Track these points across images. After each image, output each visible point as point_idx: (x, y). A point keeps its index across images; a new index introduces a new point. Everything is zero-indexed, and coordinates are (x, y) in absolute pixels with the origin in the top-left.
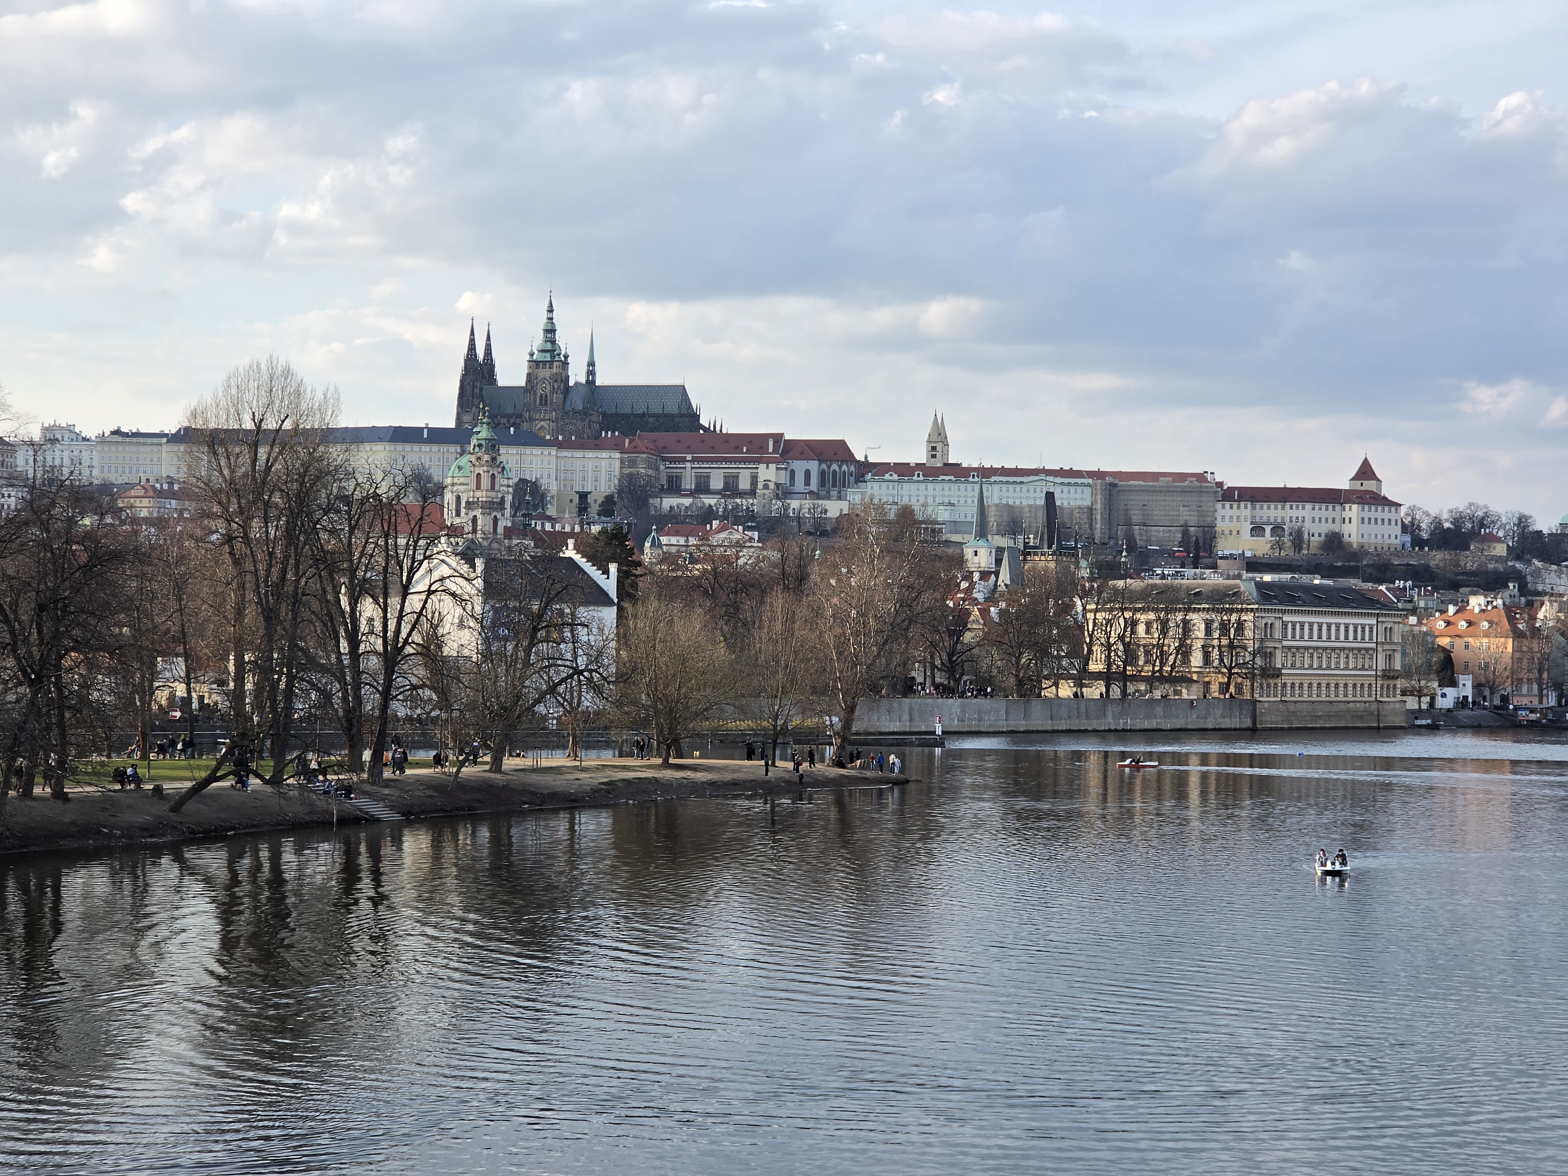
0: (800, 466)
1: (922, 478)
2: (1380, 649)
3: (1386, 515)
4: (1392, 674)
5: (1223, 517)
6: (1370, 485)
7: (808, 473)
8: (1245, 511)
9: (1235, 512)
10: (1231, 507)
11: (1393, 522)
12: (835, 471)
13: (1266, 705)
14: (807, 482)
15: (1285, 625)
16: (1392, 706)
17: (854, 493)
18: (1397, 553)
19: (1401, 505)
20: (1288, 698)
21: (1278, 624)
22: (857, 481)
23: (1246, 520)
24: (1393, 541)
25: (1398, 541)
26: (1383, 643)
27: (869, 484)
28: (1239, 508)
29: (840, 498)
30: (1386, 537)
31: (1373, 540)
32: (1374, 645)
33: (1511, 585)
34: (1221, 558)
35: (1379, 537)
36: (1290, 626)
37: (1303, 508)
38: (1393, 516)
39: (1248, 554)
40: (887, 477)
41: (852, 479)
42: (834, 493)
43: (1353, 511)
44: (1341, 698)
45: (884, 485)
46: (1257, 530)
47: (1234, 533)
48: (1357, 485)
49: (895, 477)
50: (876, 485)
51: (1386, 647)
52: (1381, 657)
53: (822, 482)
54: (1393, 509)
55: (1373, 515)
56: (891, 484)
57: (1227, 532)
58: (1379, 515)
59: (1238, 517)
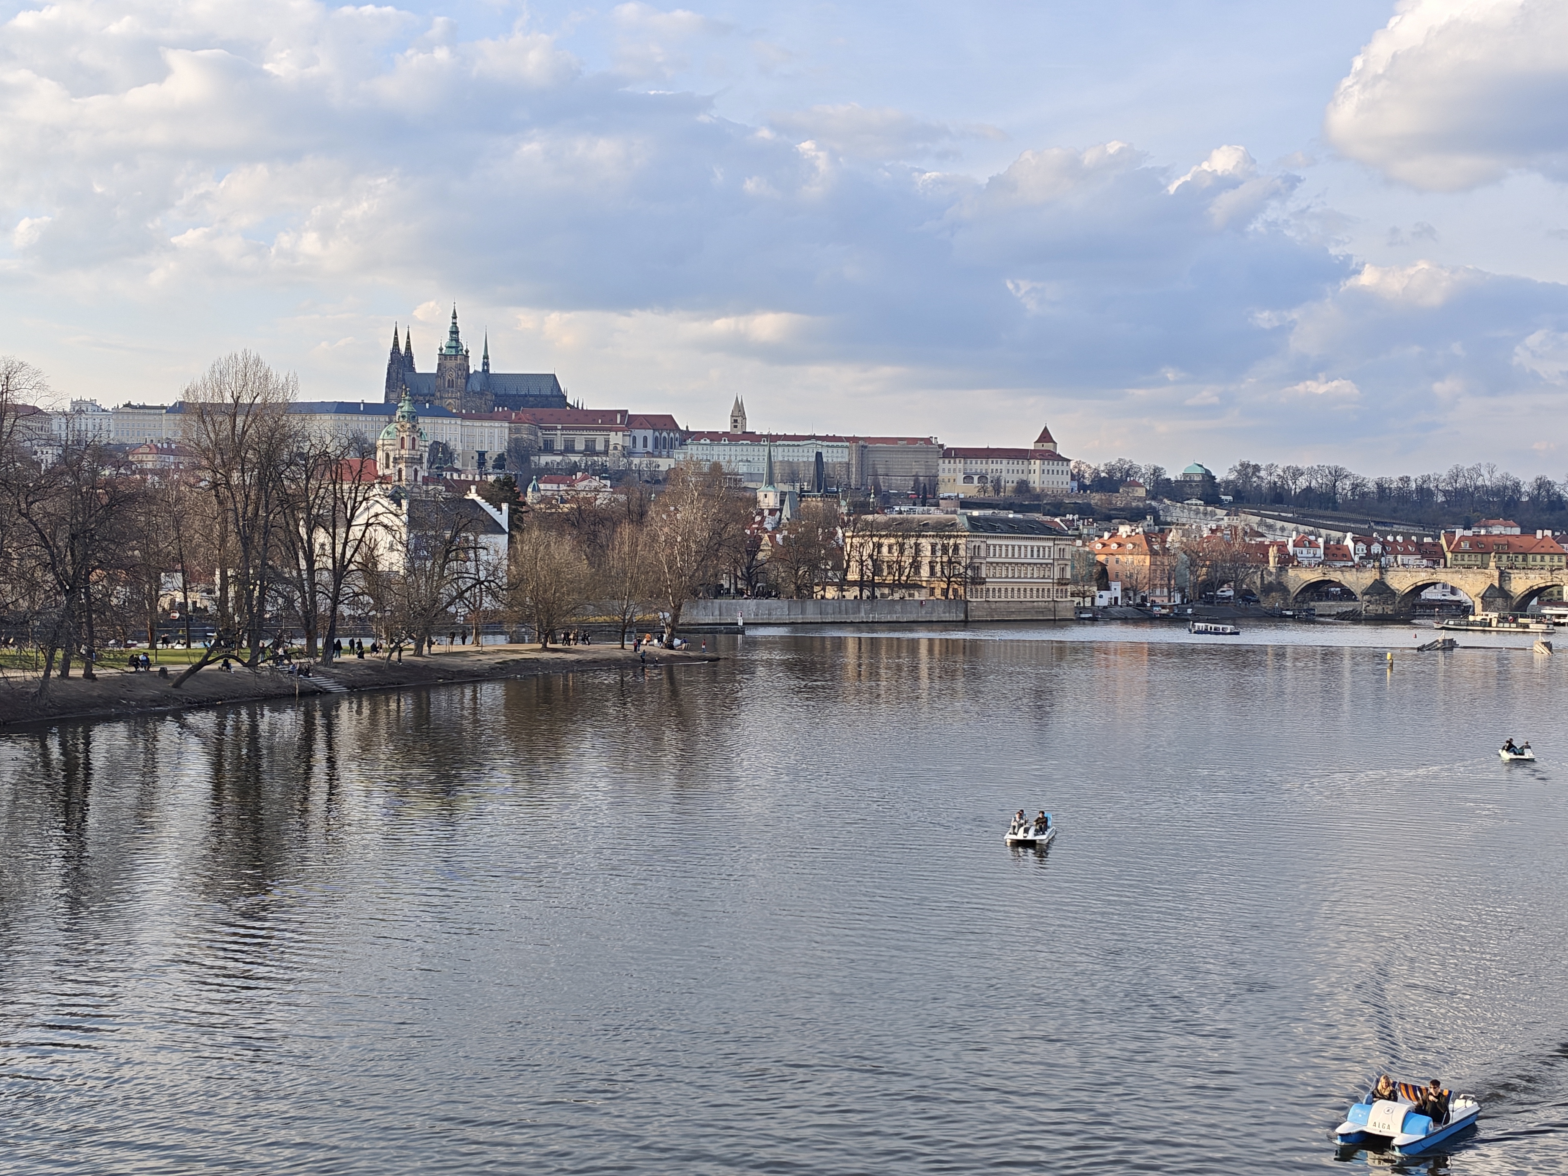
0: (640, 434)
1: (727, 442)
2: (1056, 564)
3: (1060, 468)
4: (1064, 582)
5: (944, 469)
6: (1048, 446)
7: (645, 439)
8: (959, 465)
9: (952, 466)
10: (949, 462)
11: (1065, 473)
12: (665, 437)
13: (975, 604)
14: (645, 446)
15: (988, 546)
16: (1064, 604)
17: (679, 453)
18: (1068, 496)
19: (1070, 461)
20: (991, 599)
21: (983, 546)
22: (681, 445)
23: (960, 472)
24: (1065, 486)
25: (1068, 486)
26: (1058, 560)
27: (689, 447)
28: (955, 463)
29: (668, 457)
30: (1060, 483)
31: (1051, 486)
32: (1051, 561)
33: (1148, 517)
34: (942, 499)
35: (1055, 483)
36: (992, 547)
37: (1001, 463)
38: (1065, 468)
39: (962, 496)
40: (702, 441)
41: (677, 443)
42: (664, 453)
43: (1036, 465)
44: (1028, 599)
45: (700, 447)
46: (968, 478)
47: (952, 481)
48: (1039, 446)
49: (708, 441)
50: (694, 447)
51: (1060, 562)
52: (1057, 569)
53: (656, 446)
54: (1065, 463)
55: (1051, 467)
56: (705, 447)
57: (946, 480)
58: (1055, 468)
59: (954, 470)
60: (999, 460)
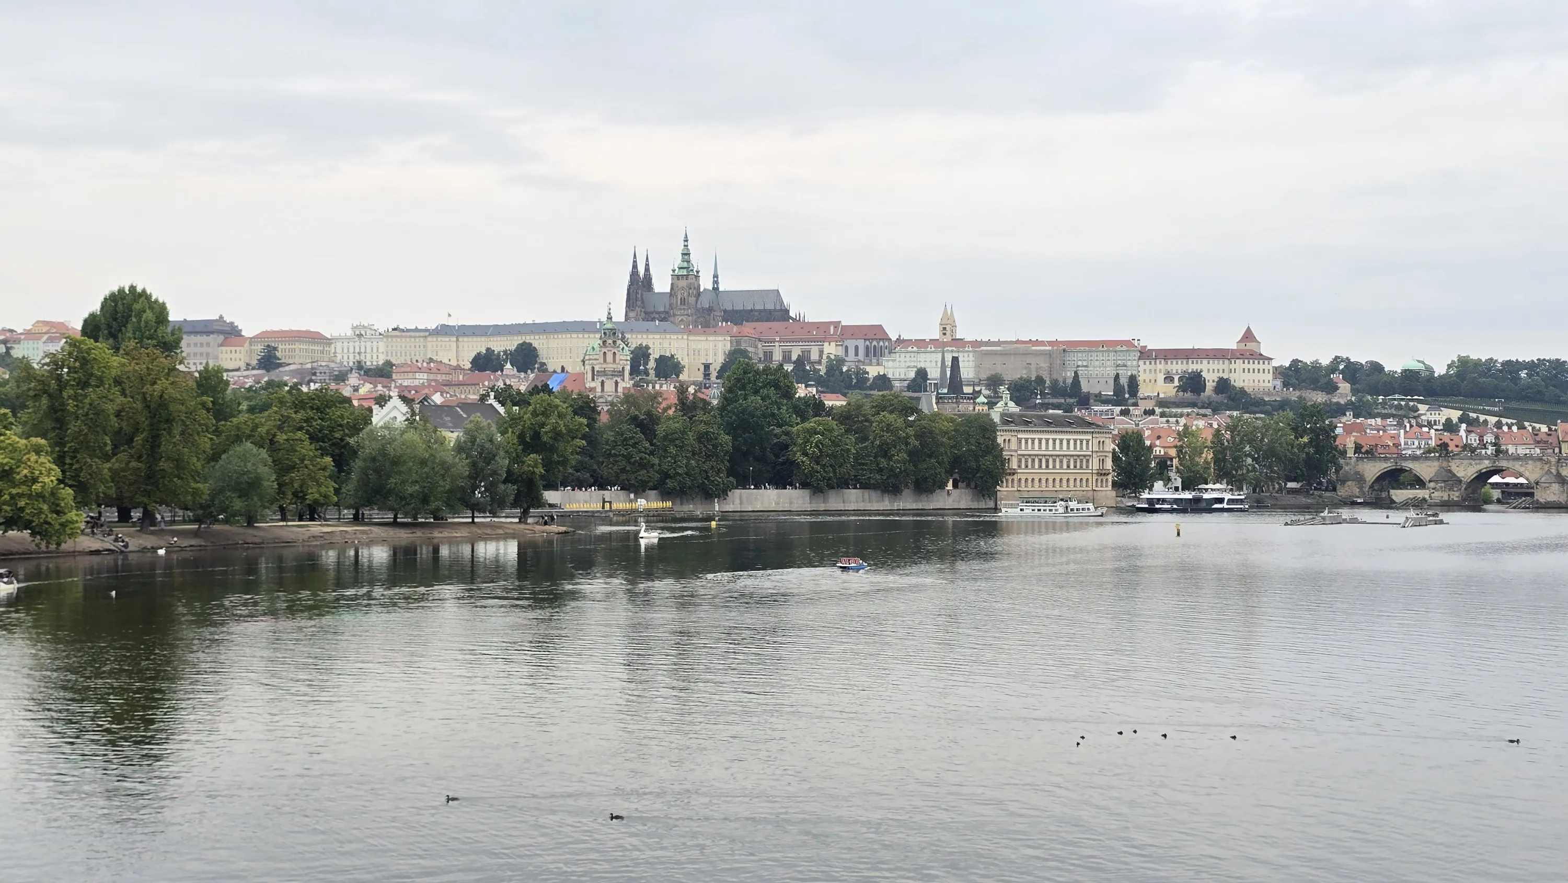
0: (851, 344)
1: (933, 349)
2: (1094, 455)
3: (1261, 367)
4: (1104, 472)
5: (1145, 370)
6: (1251, 346)
7: (857, 348)
8: (1161, 366)
9: (1153, 367)
10: (1150, 363)
11: (1266, 371)
12: (875, 346)
13: (1005, 493)
14: (857, 354)
15: (1020, 440)
16: (1104, 493)
17: (888, 361)
18: (1269, 393)
19: (1272, 359)
20: (1023, 488)
21: (1014, 440)
22: (890, 353)
23: (1160, 372)
24: (1267, 384)
25: (1270, 385)
26: (1097, 452)
27: (898, 354)
28: (1155, 364)
29: (878, 364)
30: (1261, 381)
31: (1251, 384)
32: (1090, 453)
33: (1348, 414)
34: (1141, 399)
35: (1256, 381)
36: (1023, 441)
37: (1201, 363)
38: (1266, 367)
39: (1161, 396)
40: (910, 349)
41: (886, 351)
42: (874, 361)
43: (1239, 364)
45: (908, 355)
46: (1169, 379)
47: (1153, 381)
48: (1242, 346)
49: (915, 349)
50: (903, 355)
51: (1099, 454)
52: (1096, 461)
53: (867, 355)
54: (1266, 362)
55: (1251, 366)
56: (912, 355)
57: (1147, 381)
58: (1256, 366)
59: (1155, 370)
60: (1199, 360)
